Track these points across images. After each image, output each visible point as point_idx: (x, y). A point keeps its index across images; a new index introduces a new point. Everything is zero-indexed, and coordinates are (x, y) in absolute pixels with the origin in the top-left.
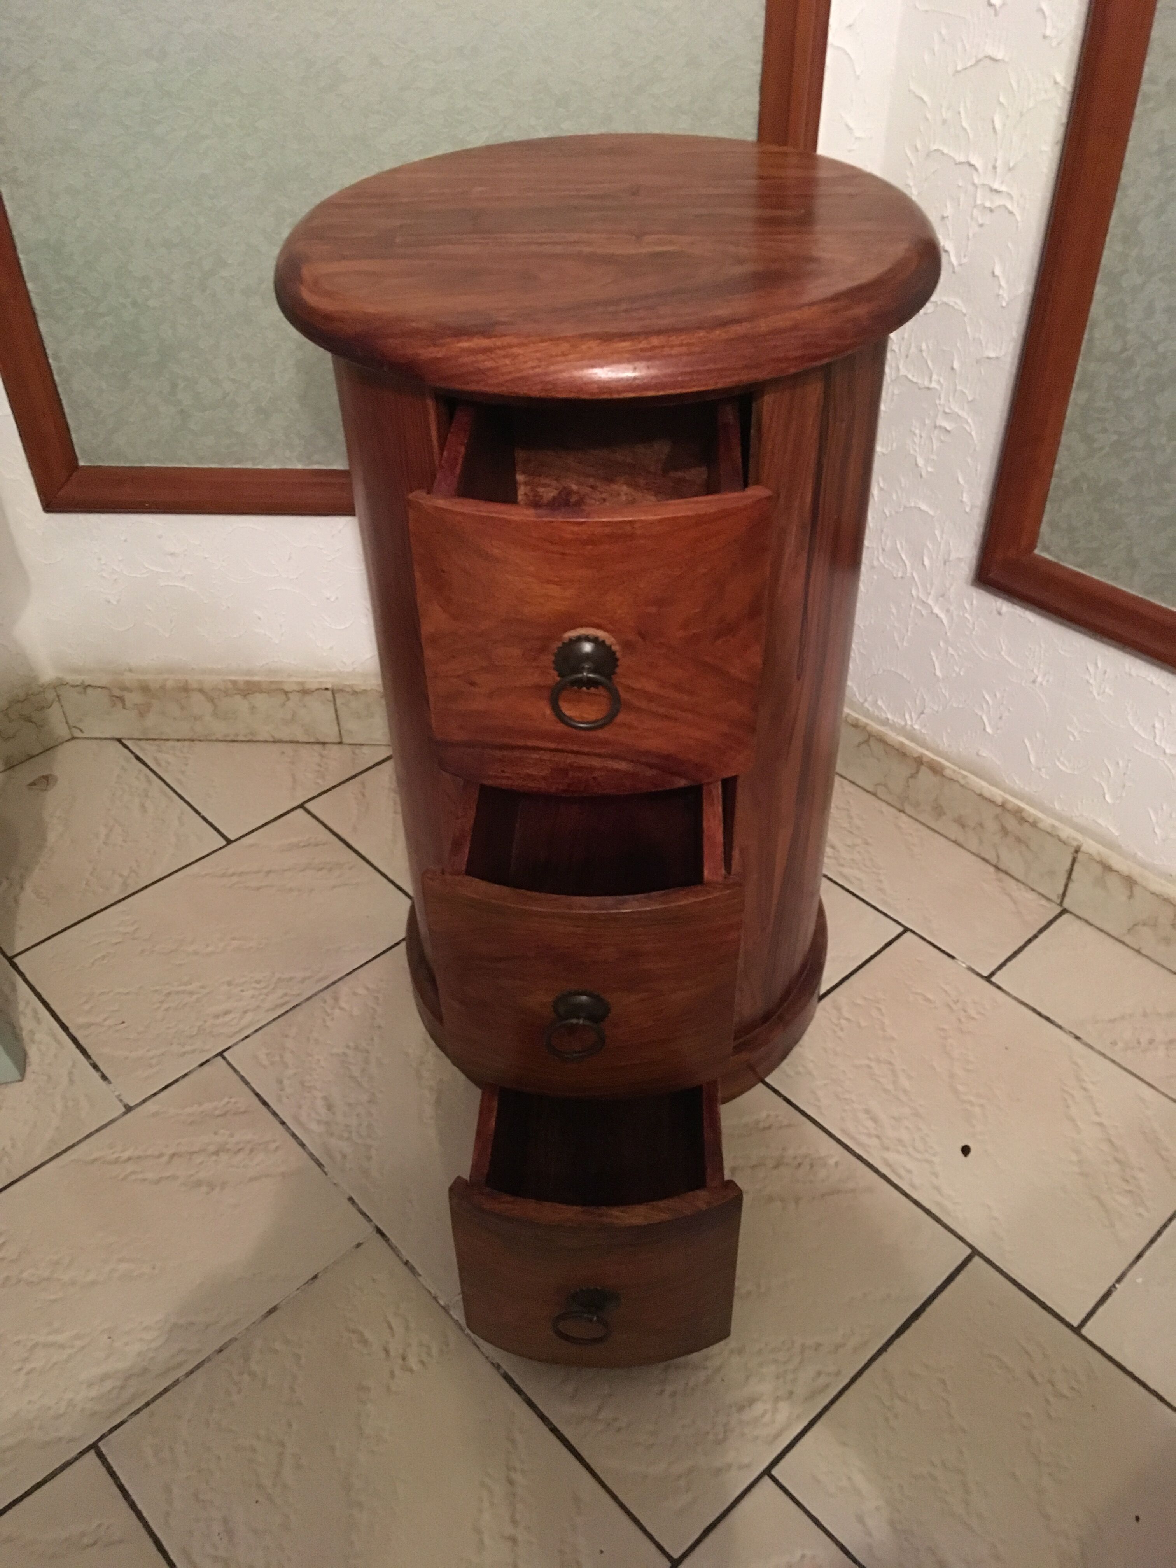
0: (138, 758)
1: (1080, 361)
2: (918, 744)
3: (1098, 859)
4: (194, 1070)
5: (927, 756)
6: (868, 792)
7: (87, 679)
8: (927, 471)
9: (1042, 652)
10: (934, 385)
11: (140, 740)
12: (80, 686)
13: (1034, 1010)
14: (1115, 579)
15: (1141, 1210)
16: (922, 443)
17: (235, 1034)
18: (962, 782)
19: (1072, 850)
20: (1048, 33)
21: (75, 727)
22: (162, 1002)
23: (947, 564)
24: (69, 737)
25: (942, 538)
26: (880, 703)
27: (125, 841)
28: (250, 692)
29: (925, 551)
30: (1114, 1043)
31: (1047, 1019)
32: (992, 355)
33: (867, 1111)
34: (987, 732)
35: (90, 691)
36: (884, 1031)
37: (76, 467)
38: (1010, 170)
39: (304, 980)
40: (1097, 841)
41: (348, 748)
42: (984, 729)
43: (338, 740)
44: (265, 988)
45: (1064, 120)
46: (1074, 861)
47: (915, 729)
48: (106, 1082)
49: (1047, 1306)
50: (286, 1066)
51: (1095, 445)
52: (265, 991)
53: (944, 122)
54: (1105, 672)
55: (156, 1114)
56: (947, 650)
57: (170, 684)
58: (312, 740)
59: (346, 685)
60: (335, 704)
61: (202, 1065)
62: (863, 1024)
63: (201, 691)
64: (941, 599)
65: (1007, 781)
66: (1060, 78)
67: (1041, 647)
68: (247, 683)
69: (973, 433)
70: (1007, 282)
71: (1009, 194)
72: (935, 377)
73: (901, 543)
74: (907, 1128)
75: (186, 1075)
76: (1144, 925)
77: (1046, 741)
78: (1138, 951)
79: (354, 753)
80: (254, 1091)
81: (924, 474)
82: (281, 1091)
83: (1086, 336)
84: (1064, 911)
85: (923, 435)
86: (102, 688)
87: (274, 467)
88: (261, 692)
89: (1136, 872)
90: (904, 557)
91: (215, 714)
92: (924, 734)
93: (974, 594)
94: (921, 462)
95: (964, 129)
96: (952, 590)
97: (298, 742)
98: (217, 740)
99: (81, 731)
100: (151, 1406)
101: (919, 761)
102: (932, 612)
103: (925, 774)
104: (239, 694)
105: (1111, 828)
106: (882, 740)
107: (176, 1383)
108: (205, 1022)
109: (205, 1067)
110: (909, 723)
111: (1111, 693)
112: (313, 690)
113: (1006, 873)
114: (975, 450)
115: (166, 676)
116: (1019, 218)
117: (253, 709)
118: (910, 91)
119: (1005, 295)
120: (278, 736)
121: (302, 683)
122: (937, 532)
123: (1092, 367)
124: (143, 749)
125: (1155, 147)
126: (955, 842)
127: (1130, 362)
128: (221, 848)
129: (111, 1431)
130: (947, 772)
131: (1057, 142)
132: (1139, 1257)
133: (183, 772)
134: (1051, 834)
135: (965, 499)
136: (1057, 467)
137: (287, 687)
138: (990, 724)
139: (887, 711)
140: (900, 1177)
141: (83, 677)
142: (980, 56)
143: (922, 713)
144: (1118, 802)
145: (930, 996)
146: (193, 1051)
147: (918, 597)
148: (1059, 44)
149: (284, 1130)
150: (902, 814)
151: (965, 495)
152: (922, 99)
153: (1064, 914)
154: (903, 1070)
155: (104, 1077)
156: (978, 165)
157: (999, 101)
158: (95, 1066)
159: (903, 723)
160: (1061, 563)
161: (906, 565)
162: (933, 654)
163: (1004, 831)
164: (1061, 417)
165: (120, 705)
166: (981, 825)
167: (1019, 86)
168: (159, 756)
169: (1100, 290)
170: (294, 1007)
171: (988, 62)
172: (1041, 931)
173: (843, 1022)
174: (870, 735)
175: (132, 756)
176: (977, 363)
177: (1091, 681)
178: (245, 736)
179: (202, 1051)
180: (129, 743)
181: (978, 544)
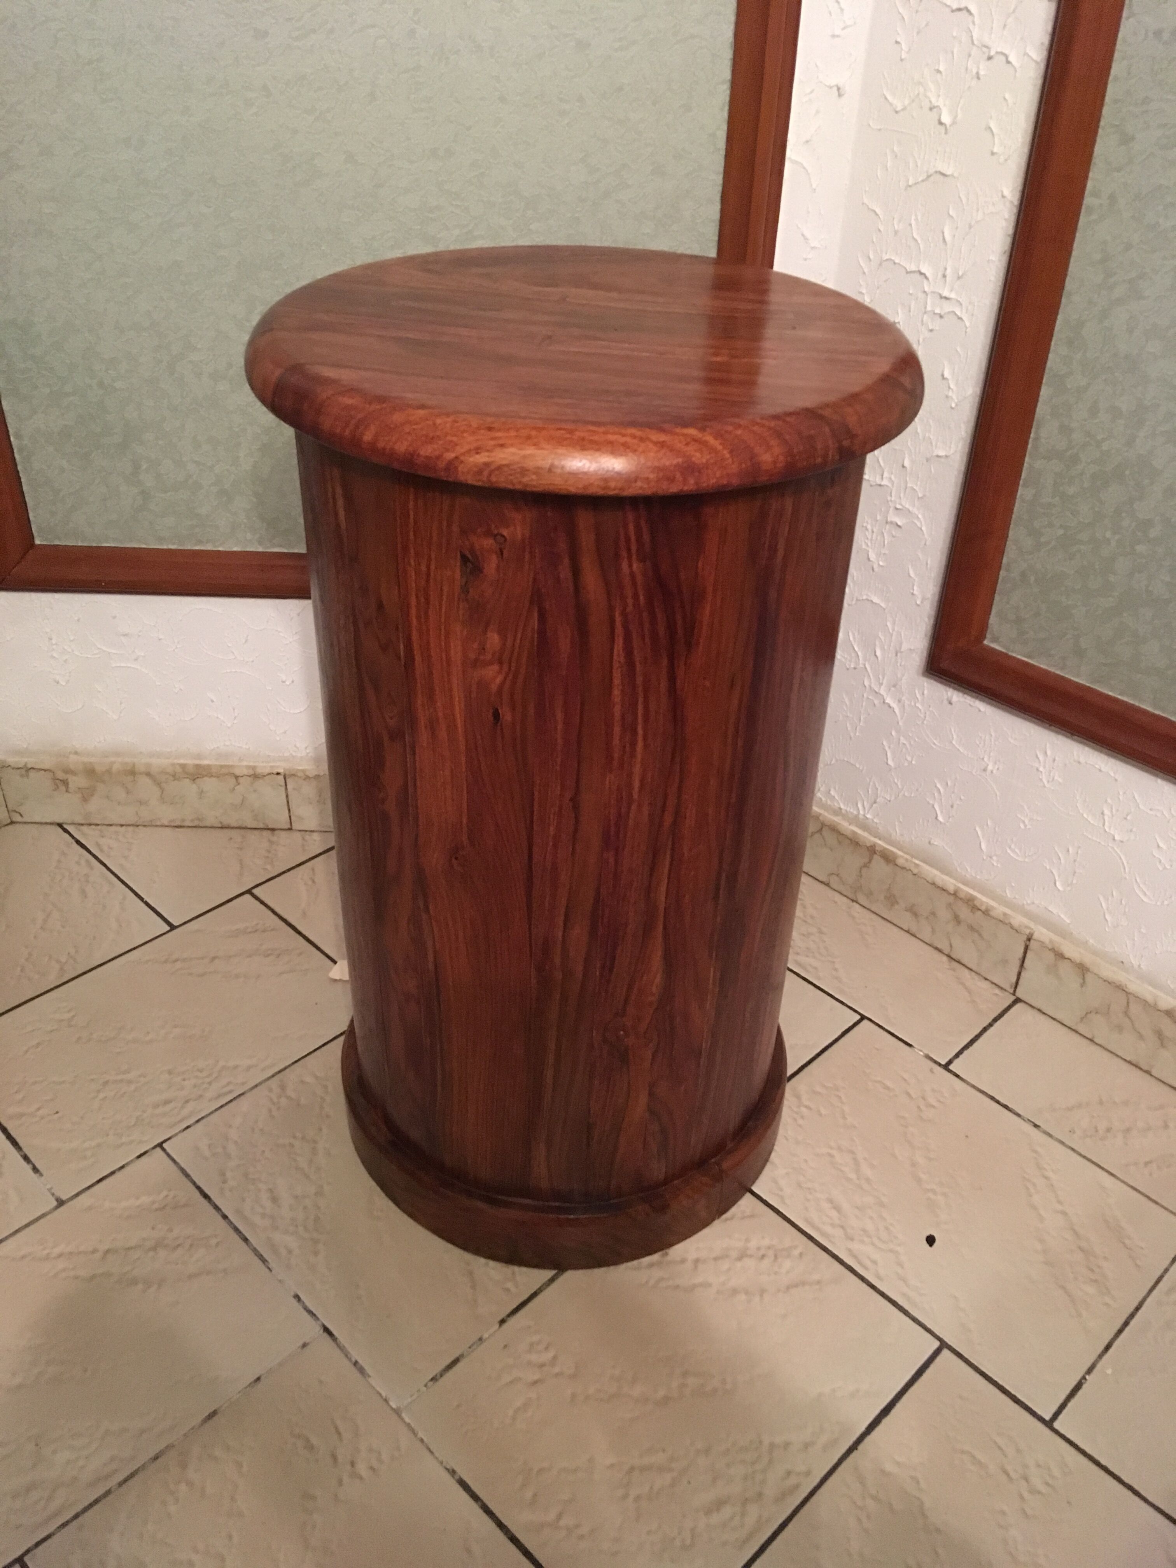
0: (78, 842)
1: (1027, 459)
2: (871, 834)
3: (1050, 947)
4: (132, 1161)
5: (880, 845)
6: (822, 882)
7: (31, 761)
8: (879, 564)
9: (993, 740)
10: (885, 482)
11: (82, 825)
12: (22, 768)
13: (992, 1098)
14: (1062, 669)
15: (1107, 1299)
16: (874, 538)
17: (175, 1125)
18: (915, 871)
19: (1025, 938)
20: (995, 150)
21: (15, 811)
22: (99, 1091)
23: (899, 655)
24: (9, 821)
25: (893, 630)
26: (832, 793)
27: (63, 927)
28: (199, 776)
29: (877, 643)
30: (1072, 1131)
31: (1006, 1107)
32: (942, 453)
33: (831, 1201)
34: (938, 820)
35: (32, 774)
36: (844, 1118)
37: (32, 545)
38: (959, 278)
39: (249, 1068)
40: (1048, 929)
41: (298, 834)
42: (936, 818)
43: (289, 826)
44: (207, 1077)
45: (1011, 231)
46: (1026, 948)
47: (867, 818)
48: (38, 1175)
49: (1019, 1400)
50: (228, 1156)
51: (1042, 540)
52: (208, 1080)
53: (896, 232)
54: (1054, 760)
55: (90, 1208)
56: (899, 739)
57: (115, 768)
58: (261, 826)
59: (298, 770)
60: (286, 789)
61: (139, 1157)
62: (823, 1111)
63: (148, 774)
64: (893, 689)
65: (958, 869)
66: (1007, 192)
67: (991, 735)
68: (198, 766)
69: (923, 528)
70: (957, 384)
71: (958, 301)
72: (886, 475)
73: (854, 635)
74: (871, 1218)
75: (123, 1167)
76: (1097, 1013)
77: (997, 829)
78: (1091, 1040)
79: (303, 839)
80: (194, 1183)
81: (875, 566)
82: (223, 1183)
83: (1032, 435)
84: (1017, 1001)
85: (875, 530)
86: (45, 770)
87: (235, 549)
88: (212, 776)
89: (1087, 959)
90: (856, 649)
91: (162, 799)
92: (876, 823)
93: (925, 684)
94: (872, 556)
95: (915, 240)
96: (904, 681)
97: (246, 828)
98: (162, 826)
99: (21, 815)
100: (80, 1519)
101: (872, 850)
102: (884, 702)
103: (878, 863)
104: (187, 778)
105: (1062, 916)
106: (834, 829)
107: (108, 1493)
108: (144, 1112)
109: (143, 1158)
110: (862, 812)
111: (1060, 780)
112: (265, 774)
113: (959, 962)
114: (925, 544)
115: (113, 759)
116: (968, 324)
117: (201, 793)
118: (863, 204)
119: (954, 397)
120: (227, 821)
121: (254, 768)
122: (889, 624)
123: (1039, 464)
124: (84, 834)
125: (1098, 257)
126: (908, 932)
127: (1075, 460)
128: (164, 934)
129: (38, 1544)
130: (900, 862)
131: (1005, 253)
132: (1108, 1348)
133: (126, 857)
134: (1004, 922)
135: (915, 592)
136: (1005, 560)
137: (237, 772)
138: (942, 812)
139: (840, 802)
140: (866, 1268)
141: (26, 760)
142: (931, 171)
143: (875, 802)
144: (1069, 888)
145: (889, 1083)
146: (131, 1142)
147: (870, 687)
148: (1006, 160)
149: (226, 1225)
150: (855, 904)
151: (915, 588)
152: (875, 211)
153: (1017, 1003)
154: (865, 1159)
155: (35, 1170)
156: (928, 275)
157: (949, 214)
158: (26, 1158)
159: (855, 813)
160: (1010, 654)
161: (858, 656)
162: (885, 743)
163: (957, 919)
164: (1009, 510)
165: (63, 788)
166: (933, 914)
167: (968, 199)
168: (102, 841)
169: (1045, 392)
170: (240, 1095)
171: (938, 176)
172: (996, 1020)
173: (804, 1110)
174: (823, 825)
175: (73, 841)
176: (927, 461)
177: (1041, 769)
178: (192, 821)
179: (141, 1142)
180: (71, 829)
181: (929, 634)
